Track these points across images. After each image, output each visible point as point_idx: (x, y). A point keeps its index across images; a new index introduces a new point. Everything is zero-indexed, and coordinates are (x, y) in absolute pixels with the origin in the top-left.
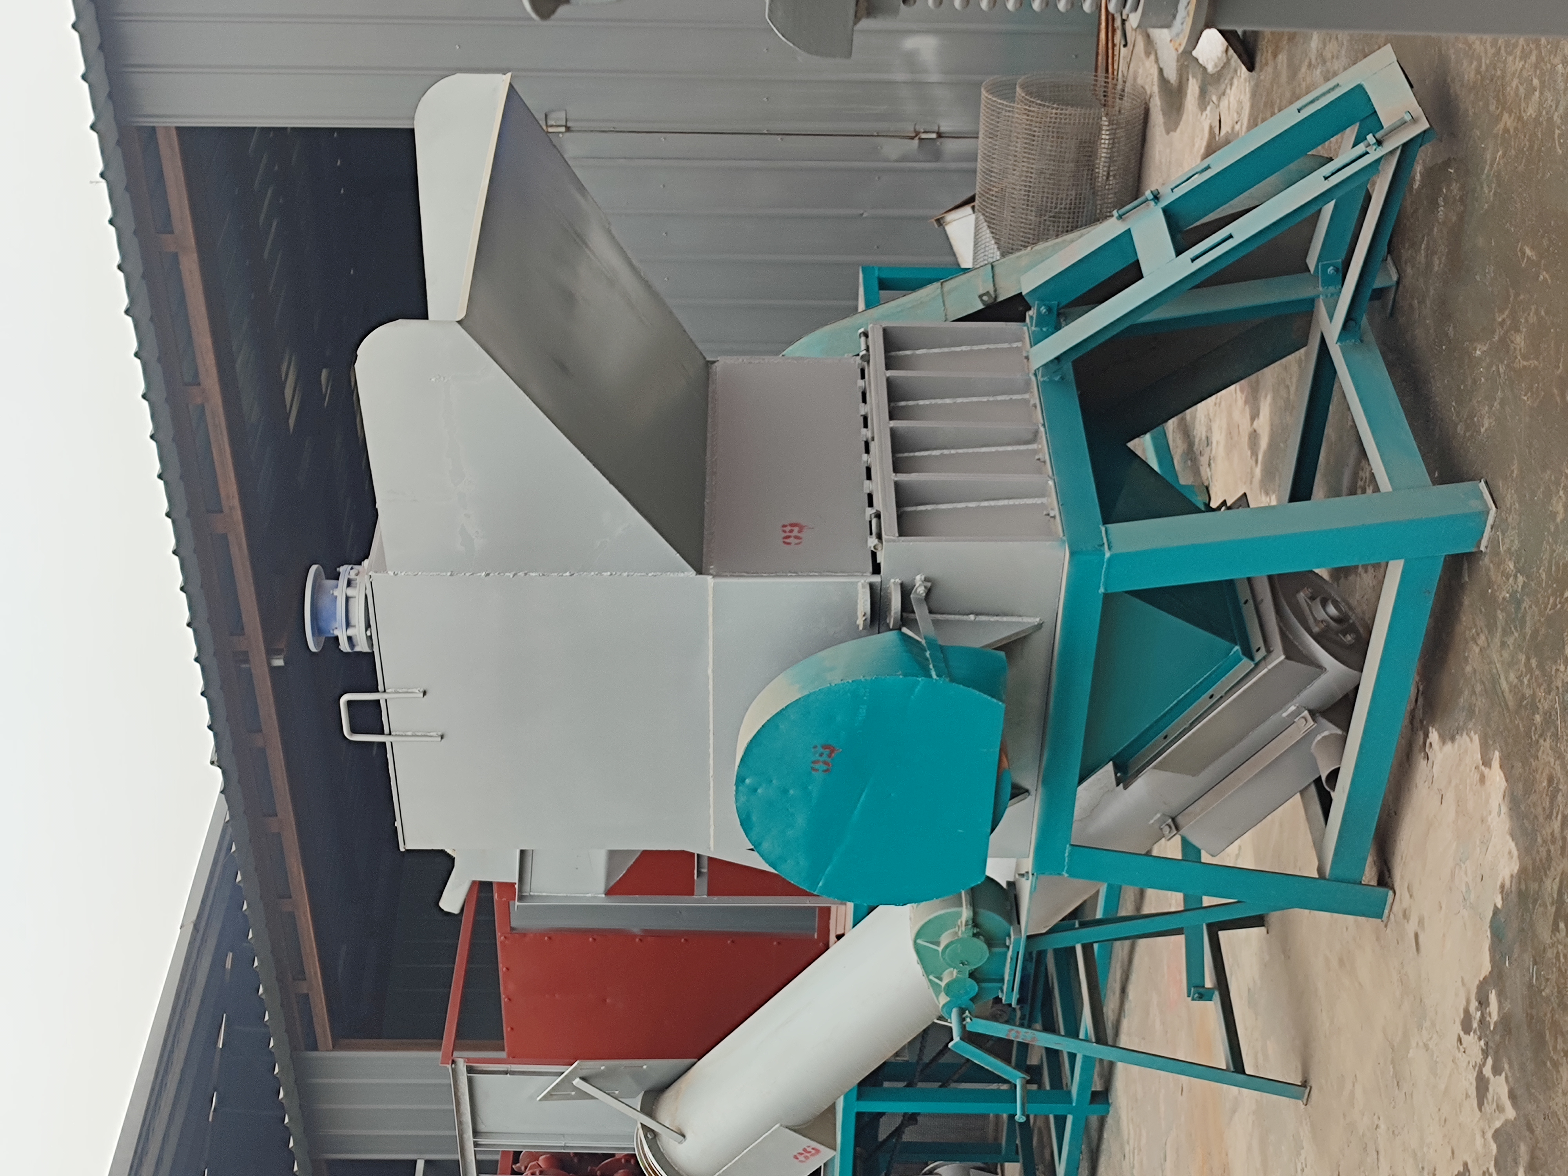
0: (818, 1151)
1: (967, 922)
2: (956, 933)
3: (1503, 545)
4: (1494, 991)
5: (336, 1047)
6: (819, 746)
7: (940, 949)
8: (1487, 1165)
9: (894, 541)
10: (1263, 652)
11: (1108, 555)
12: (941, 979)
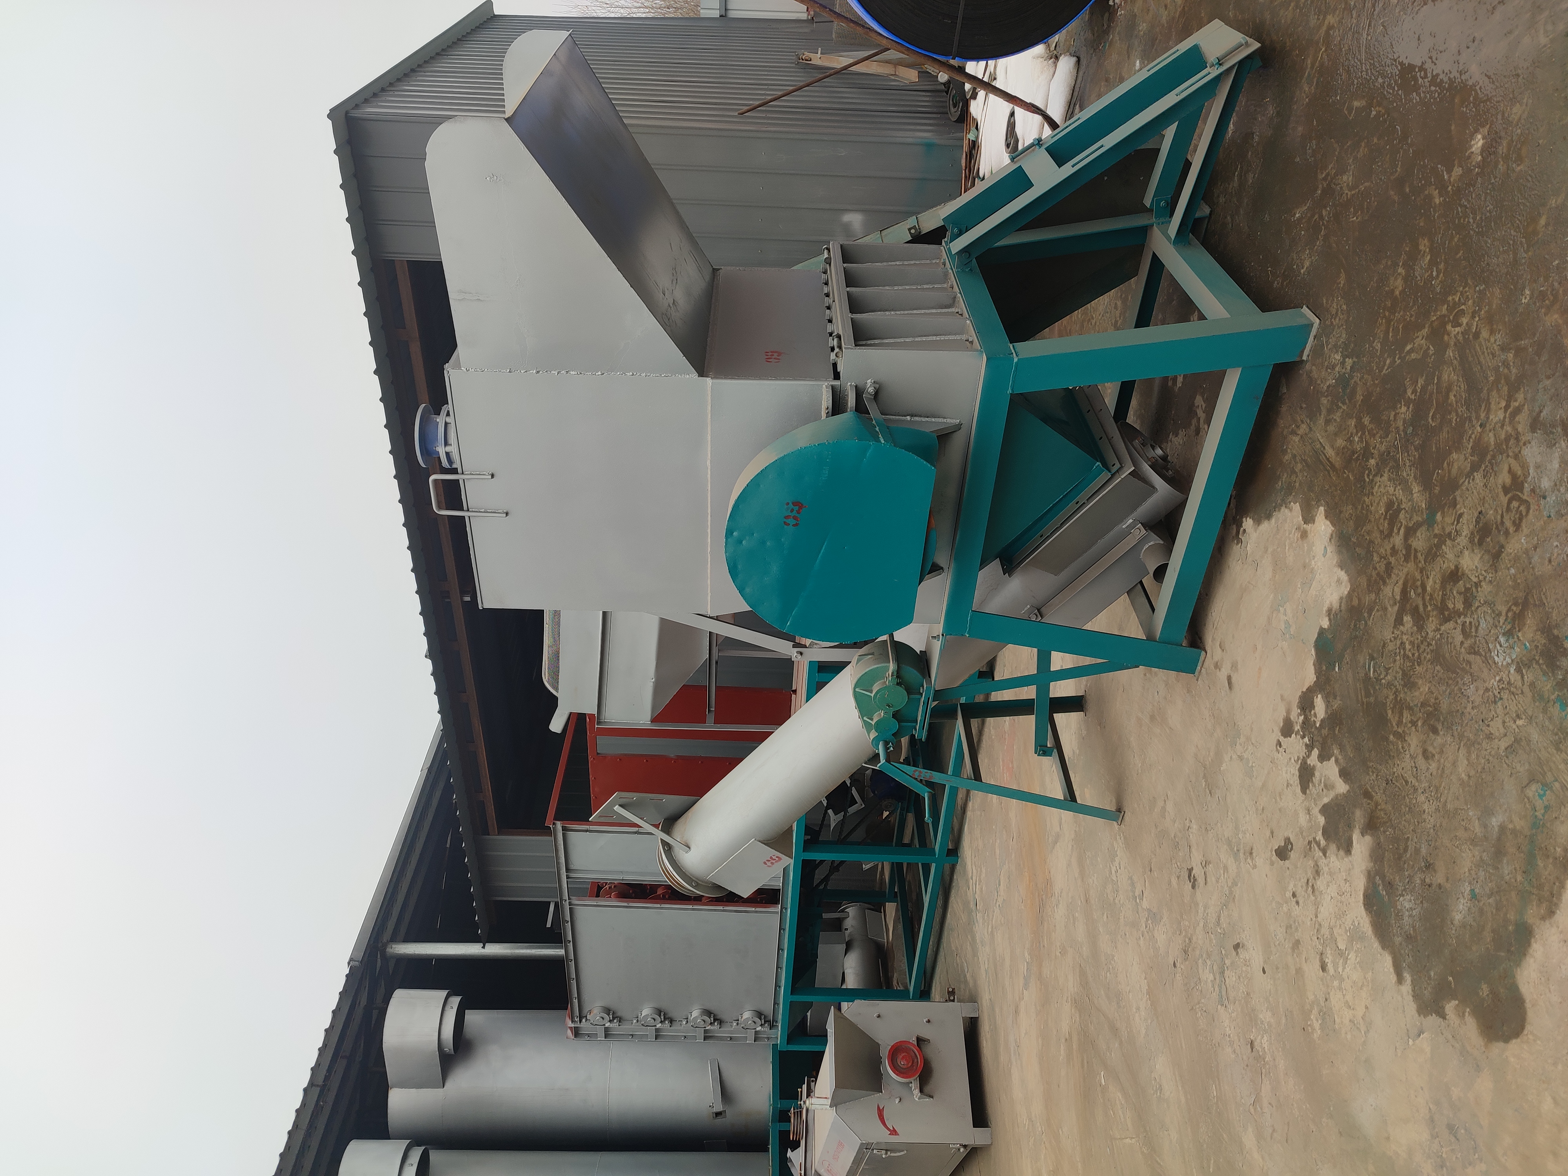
0: (780, 859)
1: (892, 673)
2: (885, 682)
3: (1327, 346)
4: (1319, 696)
5: (499, 834)
6: (791, 504)
7: (872, 695)
8: (1314, 834)
9: (851, 349)
10: (1118, 465)
11: (1016, 360)
12: (872, 720)
